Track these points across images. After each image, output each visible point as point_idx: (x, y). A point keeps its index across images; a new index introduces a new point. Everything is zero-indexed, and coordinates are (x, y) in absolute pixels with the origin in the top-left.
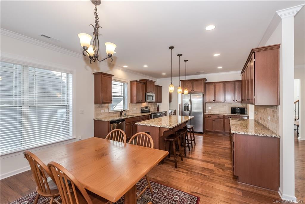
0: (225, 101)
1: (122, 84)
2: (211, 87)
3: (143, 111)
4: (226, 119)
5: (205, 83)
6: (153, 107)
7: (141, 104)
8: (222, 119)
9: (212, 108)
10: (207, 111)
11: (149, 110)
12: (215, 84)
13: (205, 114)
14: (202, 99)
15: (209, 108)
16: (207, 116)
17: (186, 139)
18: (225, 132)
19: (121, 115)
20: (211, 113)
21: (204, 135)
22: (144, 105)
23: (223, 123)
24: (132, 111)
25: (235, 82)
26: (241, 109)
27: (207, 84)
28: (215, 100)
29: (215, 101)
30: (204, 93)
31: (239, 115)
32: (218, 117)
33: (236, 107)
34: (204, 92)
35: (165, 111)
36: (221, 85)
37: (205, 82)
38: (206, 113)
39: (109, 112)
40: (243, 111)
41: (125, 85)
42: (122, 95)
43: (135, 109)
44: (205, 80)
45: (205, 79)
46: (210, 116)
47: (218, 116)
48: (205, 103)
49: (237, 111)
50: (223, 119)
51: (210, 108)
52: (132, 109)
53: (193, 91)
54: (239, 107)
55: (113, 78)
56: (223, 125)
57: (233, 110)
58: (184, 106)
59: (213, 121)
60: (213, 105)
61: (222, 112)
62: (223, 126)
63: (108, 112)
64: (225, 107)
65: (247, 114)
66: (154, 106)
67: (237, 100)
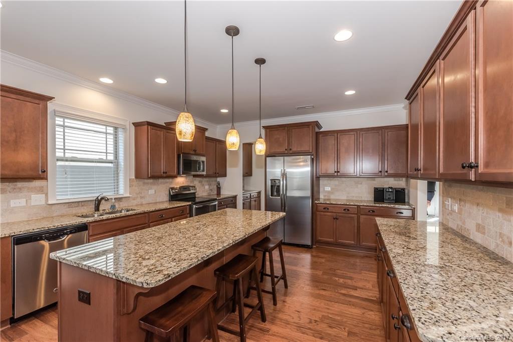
0: (361, 174)
1: (111, 130)
2: (331, 141)
3: (175, 196)
4: (362, 215)
5: (317, 134)
6: (207, 187)
7: (171, 180)
8: (354, 214)
9: (331, 189)
10: (322, 196)
11: (194, 193)
12: (339, 135)
13: (316, 202)
14: (308, 169)
15: (326, 190)
16: (321, 208)
17: (263, 274)
18: (360, 245)
19: (97, 209)
20: (329, 200)
21: (314, 254)
22: (181, 181)
23: (356, 224)
24: (142, 198)
25: (383, 130)
26: (396, 191)
27: (320, 135)
28: (338, 172)
29: (339, 174)
30: (315, 155)
31: (392, 206)
32: (344, 210)
33: (385, 187)
34: (314, 153)
35: (234, 194)
36: (352, 138)
37: (317, 130)
38: (318, 199)
39: (50, 202)
40: (400, 196)
41: (119, 133)
42: (111, 157)
43: (151, 192)
44: (317, 124)
45: (317, 121)
46: (327, 208)
47: (346, 209)
48: (318, 178)
49: (386, 196)
50: (356, 214)
51: (328, 189)
52: (140, 193)
53: (290, 150)
54: (391, 188)
55: (50, 105)
56: (356, 228)
57: (379, 195)
58: (269, 184)
59: (334, 219)
60: (335, 182)
61: (355, 199)
62: (356, 231)
63: (43, 202)
64: (359, 186)
65: (409, 204)
66: (210, 185)
67: (387, 172)
